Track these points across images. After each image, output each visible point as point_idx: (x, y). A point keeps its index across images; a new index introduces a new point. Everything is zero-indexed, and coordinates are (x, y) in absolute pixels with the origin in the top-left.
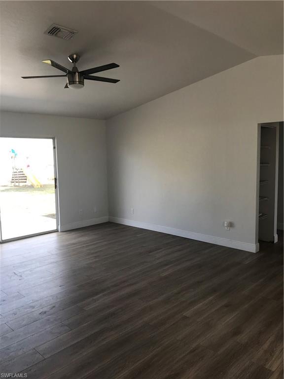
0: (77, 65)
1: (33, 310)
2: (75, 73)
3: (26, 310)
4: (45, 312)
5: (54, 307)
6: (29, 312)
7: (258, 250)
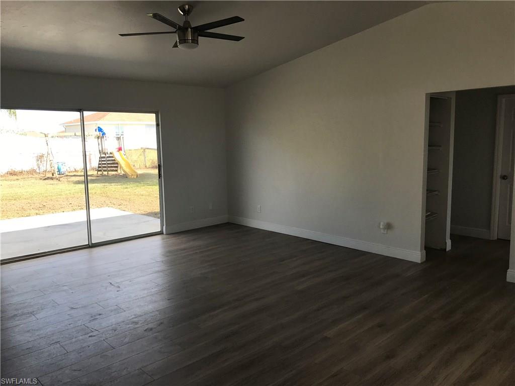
0: (189, 18)
1: (136, 326)
2: (187, 29)
3: (128, 326)
4: (151, 329)
5: (162, 323)
6: (132, 328)
7: (425, 259)
